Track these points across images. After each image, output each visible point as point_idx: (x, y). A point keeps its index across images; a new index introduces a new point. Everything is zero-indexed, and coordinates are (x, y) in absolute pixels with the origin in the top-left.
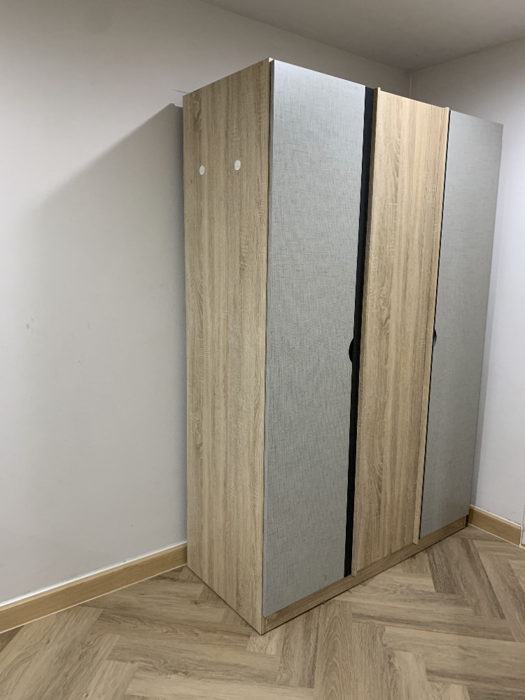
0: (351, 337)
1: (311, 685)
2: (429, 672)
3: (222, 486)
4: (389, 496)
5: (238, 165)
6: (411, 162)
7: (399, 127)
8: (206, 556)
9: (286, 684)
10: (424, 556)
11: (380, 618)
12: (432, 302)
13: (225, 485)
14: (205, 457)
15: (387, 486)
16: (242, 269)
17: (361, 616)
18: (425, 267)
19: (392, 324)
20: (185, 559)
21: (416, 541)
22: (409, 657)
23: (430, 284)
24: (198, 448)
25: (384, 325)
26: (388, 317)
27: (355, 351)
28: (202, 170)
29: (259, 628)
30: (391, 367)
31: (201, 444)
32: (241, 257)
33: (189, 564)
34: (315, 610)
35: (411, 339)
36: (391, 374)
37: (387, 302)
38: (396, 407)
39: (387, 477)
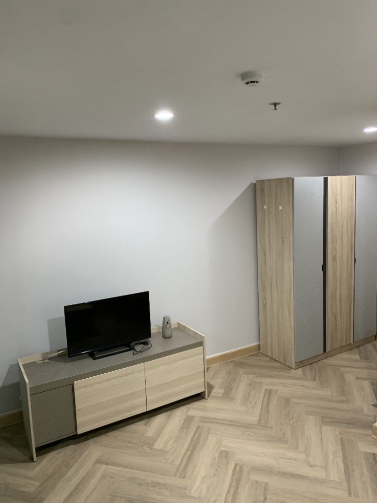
0: (322, 263)
1: (315, 380)
2: (356, 378)
3: (276, 318)
4: (339, 323)
5: (280, 208)
6: (341, 198)
7: (336, 186)
8: (269, 346)
9: (306, 380)
10: (356, 349)
11: (338, 366)
12: (353, 248)
13: (278, 317)
14: (268, 309)
15: (338, 318)
16: (283, 242)
17: (330, 365)
18: (350, 235)
19: (338, 256)
20: (260, 350)
21: (352, 342)
22: (349, 375)
23: (352, 240)
24: (265, 306)
25: (334, 258)
26: (336, 255)
27: (324, 268)
28: (265, 207)
29: (294, 367)
30: (338, 273)
31: (266, 304)
32: (282, 238)
33: (261, 351)
34: (313, 364)
35: (346, 261)
36: (338, 276)
37: (335, 250)
38: (341, 288)
39: (338, 316)
